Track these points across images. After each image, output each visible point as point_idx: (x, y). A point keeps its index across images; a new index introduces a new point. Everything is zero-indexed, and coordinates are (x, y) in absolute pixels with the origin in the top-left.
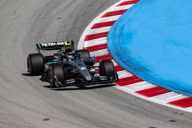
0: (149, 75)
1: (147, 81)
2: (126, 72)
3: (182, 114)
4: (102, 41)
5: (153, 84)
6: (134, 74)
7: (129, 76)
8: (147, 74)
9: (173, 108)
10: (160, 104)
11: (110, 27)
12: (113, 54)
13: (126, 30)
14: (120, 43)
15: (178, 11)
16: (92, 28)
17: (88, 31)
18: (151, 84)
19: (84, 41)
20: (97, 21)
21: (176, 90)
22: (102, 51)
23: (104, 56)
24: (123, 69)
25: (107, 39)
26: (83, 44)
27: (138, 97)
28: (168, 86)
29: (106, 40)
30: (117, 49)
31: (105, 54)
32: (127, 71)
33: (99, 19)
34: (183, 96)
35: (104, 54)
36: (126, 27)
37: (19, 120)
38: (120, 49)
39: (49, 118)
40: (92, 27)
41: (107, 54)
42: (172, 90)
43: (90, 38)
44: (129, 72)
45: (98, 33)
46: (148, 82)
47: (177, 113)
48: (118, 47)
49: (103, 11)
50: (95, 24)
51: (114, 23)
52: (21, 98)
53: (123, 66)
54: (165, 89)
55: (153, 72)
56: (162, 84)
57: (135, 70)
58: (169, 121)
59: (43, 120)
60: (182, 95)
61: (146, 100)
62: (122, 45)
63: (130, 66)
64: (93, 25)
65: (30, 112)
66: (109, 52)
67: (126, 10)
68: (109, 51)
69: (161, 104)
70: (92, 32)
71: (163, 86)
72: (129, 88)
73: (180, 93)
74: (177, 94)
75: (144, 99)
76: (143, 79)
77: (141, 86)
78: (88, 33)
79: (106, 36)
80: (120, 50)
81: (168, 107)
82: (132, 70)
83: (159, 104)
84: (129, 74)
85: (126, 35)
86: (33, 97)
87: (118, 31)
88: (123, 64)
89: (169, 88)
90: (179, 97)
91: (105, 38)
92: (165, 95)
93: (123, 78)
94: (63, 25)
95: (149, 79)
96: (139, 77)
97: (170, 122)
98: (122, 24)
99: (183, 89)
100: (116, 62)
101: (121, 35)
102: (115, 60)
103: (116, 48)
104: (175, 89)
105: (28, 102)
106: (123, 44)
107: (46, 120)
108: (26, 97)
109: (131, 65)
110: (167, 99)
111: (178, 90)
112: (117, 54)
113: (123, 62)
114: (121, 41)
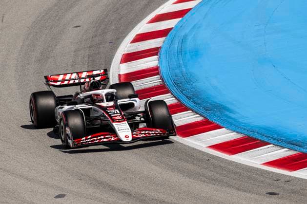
0: (230, 117)
1: (228, 128)
2: (192, 114)
3: (288, 181)
4: (150, 62)
5: (238, 132)
6: (205, 117)
7: (196, 120)
8: (226, 116)
9: (272, 172)
10: (251, 165)
11: (163, 39)
12: (169, 84)
13: (189, 44)
14: (179, 66)
15: (276, 9)
16: (133, 42)
17: (126, 46)
18: (235, 133)
19: (121, 63)
20: (141, 29)
21: (276, 141)
22: (151, 80)
23: (154, 88)
24: (186, 109)
25: (159, 59)
26: (119, 68)
27: (213, 156)
28: (263, 135)
29: (157, 62)
30: (176, 76)
31: (156, 84)
32: (193, 111)
33: (144, 27)
34: (288, 152)
35: (153, 85)
36: (190, 38)
37: (15, 198)
38: (181, 76)
39: (65, 194)
40: (132, 39)
41: (159, 84)
42: (270, 142)
43: (129, 57)
44: (197, 114)
45: (143, 49)
46: (230, 130)
47: (280, 180)
48: (177, 71)
49: (151, 12)
50: (137, 35)
51: (170, 33)
52: (17, 161)
53: (186, 104)
54: (258, 140)
55: (238, 113)
56: (253, 131)
57: (207, 110)
58: (267, 193)
59: (55, 198)
60: (287, 149)
61: (227, 160)
62: (184, 70)
63: (199, 104)
64: (134, 37)
65: (32, 184)
66: (163, 81)
67: (188, 10)
68: (162, 78)
69: (253, 166)
70: (132, 48)
71: (256, 136)
72: (198, 140)
73: (283, 147)
74: (279, 148)
75: (224, 159)
76: (221, 125)
77: (216, 136)
78: (126, 49)
79: (156, 54)
80: (181, 78)
81: (264, 170)
82: (202, 110)
83: (249, 166)
84: (197, 117)
85: (190, 52)
86: (36, 159)
87: (176, 46)
88: (186, 100)
89: (265, 138)
90: (282, 153)
91: (156, 57)
92: (258, 150)
93: (188, 123)
94: (84, 38)
95: (231, 124)
96: (214, 121)
97: (268, 195)
98: (183, 34)
99: (288, 140)
100: (175, 97)
101: (181, 52)
102: (172, 94)
103: (174, 75)
104: (275, 139)
105: (29, 167)
106: (185, 66)
107: (60, 197)
108: (25, 159)
109: (199, 102)
110: (262, 157)
111: (281, 141)
112: (176, 84)
113: (187, 97)
114: (182, 62)
